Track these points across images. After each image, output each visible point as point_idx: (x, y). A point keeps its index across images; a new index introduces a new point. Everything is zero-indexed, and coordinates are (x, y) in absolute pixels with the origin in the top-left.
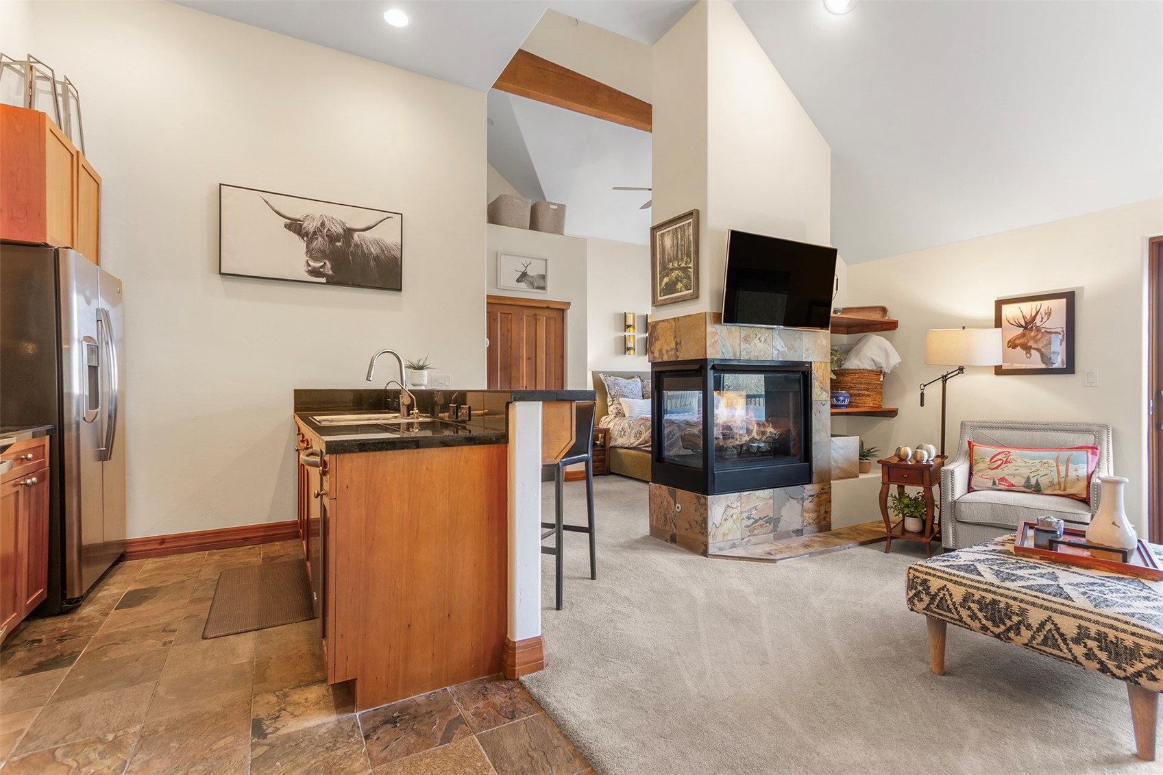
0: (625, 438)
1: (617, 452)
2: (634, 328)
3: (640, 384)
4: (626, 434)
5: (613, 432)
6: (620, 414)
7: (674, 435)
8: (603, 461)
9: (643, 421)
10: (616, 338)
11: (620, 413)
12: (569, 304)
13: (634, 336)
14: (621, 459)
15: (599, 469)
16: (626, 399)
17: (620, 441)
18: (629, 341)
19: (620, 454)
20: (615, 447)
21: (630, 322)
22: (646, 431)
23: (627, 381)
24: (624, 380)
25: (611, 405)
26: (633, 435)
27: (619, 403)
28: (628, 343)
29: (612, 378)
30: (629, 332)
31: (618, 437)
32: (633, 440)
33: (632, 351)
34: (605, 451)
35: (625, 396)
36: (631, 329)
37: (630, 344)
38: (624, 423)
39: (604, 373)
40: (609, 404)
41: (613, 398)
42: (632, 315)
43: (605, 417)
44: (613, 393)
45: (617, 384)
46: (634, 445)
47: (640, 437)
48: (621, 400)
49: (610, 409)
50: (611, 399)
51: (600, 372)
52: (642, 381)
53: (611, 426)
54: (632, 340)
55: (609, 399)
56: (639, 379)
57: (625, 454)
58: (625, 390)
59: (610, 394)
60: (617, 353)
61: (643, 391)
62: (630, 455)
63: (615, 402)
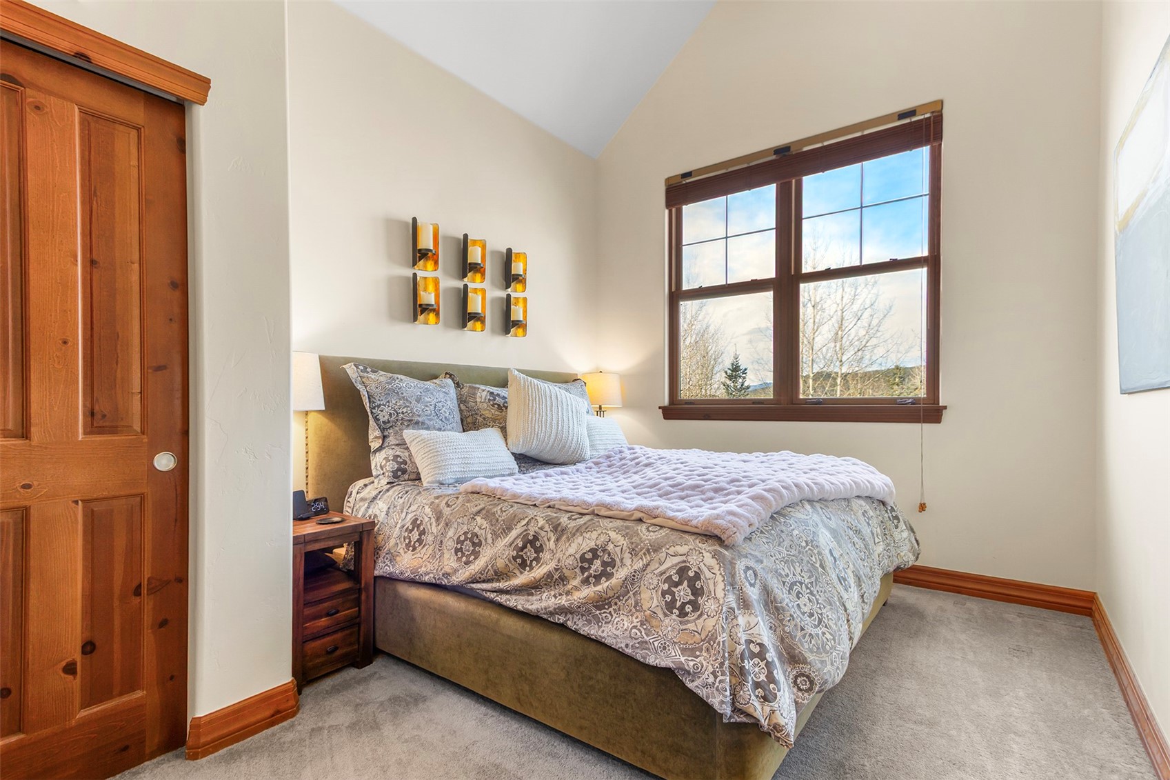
0: (424, 552)
1: (396, 596)
2: (436, 263)
3: (453, 392)
4: (429, 539)
5: (386, 531)
6: (405, 474)
7: (612, 564)
8: (353, 623)
9: (482, 503)
10: (391, 281)
11: (404, 471)
12: (204, 84)
13: (436, 282)
14: (413, 619)
15: (339, 652)
16: (424, 432)
17: (405, 562)
18: (425, 290)
19: (407, 603)
20: (391, 579)
21: (426, 242)
22: (496, 536)
23: (421, 384)
24: (414, 382)
25: (380, 449)
26: (450, 544)
27: (403, 444)
28: (421, 293)
29: (382, 376)
30: (425, 269)
31: (401, 548)
32: (450, 562)
33: (432, 316)
34: (360, 591)
35: (417, 424)
36: (430, 265)
37: (428, 297)
38: (421, 506)
39: (357, 362)
40: (374, 445)
41: (383, 430)
42: (431, 227)
43: (361, 483)
44: (383, 417)
45: (397, 392)
46: (456, 579)
47: (476, 555)
48: (408, 434)
49: (377, 460)
50: (378, 433)
51: (347, 360)
52: (458, 385)
53: (380, 508)
54: (431, 287)
55: (374, 433)
56: (449, 381)
57: (426, 605)
58: (418, 408)
59: (376, 419)
60: (393, 317)
61: (461, 411)
62: (442, 611)
63: (392, 440)
